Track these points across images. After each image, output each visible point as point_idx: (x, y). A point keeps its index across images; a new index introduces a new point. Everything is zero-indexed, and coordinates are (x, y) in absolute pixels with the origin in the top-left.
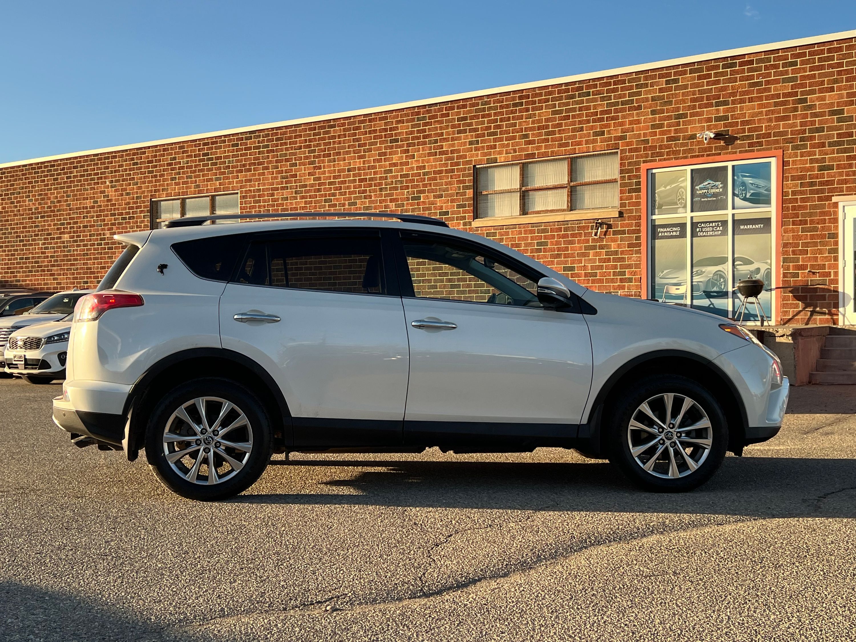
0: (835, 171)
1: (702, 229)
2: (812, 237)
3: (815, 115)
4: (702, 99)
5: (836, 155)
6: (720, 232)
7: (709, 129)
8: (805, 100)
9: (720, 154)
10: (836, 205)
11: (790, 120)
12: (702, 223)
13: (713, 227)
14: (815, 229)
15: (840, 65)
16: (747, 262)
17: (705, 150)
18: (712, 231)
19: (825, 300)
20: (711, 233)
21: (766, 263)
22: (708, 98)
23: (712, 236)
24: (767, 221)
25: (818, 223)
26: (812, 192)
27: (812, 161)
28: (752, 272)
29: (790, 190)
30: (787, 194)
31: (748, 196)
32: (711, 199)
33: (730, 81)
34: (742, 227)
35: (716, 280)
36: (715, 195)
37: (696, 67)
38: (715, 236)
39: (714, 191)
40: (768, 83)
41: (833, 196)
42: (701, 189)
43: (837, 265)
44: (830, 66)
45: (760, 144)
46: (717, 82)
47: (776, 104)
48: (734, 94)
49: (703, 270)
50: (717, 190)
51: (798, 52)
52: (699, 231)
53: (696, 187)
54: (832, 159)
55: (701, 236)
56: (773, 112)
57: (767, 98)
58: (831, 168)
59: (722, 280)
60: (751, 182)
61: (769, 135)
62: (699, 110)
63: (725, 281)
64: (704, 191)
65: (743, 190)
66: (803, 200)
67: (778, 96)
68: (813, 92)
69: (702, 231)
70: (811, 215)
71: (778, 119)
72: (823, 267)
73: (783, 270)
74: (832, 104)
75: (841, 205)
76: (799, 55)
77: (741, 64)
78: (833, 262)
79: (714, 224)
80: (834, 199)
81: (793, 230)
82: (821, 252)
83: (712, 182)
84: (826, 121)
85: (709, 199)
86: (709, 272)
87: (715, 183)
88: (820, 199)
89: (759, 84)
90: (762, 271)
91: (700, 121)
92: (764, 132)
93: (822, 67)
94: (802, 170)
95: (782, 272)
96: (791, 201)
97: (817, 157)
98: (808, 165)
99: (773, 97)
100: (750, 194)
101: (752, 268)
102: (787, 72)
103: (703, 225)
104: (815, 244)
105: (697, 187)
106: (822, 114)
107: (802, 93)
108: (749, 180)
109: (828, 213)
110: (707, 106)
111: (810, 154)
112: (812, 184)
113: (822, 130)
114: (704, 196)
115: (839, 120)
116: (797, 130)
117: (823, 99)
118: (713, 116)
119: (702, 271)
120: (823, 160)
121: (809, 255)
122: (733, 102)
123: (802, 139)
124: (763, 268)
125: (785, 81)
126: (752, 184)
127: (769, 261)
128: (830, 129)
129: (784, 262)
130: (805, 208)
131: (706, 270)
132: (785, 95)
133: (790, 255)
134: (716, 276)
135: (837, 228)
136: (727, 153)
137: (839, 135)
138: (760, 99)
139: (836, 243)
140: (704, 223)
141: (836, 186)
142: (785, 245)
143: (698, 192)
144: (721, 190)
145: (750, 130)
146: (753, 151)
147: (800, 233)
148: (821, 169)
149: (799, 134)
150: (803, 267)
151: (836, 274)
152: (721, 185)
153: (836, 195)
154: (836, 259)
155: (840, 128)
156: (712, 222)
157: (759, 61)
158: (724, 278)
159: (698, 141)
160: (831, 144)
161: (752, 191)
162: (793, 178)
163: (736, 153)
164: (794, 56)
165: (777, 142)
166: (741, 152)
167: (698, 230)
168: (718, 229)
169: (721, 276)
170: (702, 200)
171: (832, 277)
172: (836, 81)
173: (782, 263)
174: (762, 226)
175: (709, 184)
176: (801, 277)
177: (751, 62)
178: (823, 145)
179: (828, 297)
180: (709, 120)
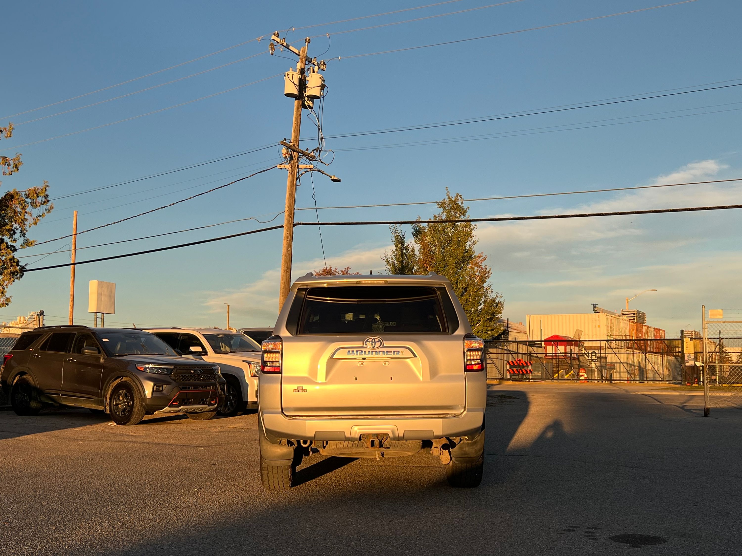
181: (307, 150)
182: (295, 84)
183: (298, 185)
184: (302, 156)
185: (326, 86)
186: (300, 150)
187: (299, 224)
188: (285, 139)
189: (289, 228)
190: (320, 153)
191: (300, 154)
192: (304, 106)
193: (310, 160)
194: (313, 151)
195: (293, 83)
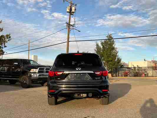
181: (72, 24)
182: (69, 9)
183: (70, 33)
185: (76, 9)
187: (70, 41)
188: (67, 22)
190: (75, 25)
192: (71, 14)
193: (73, 27)
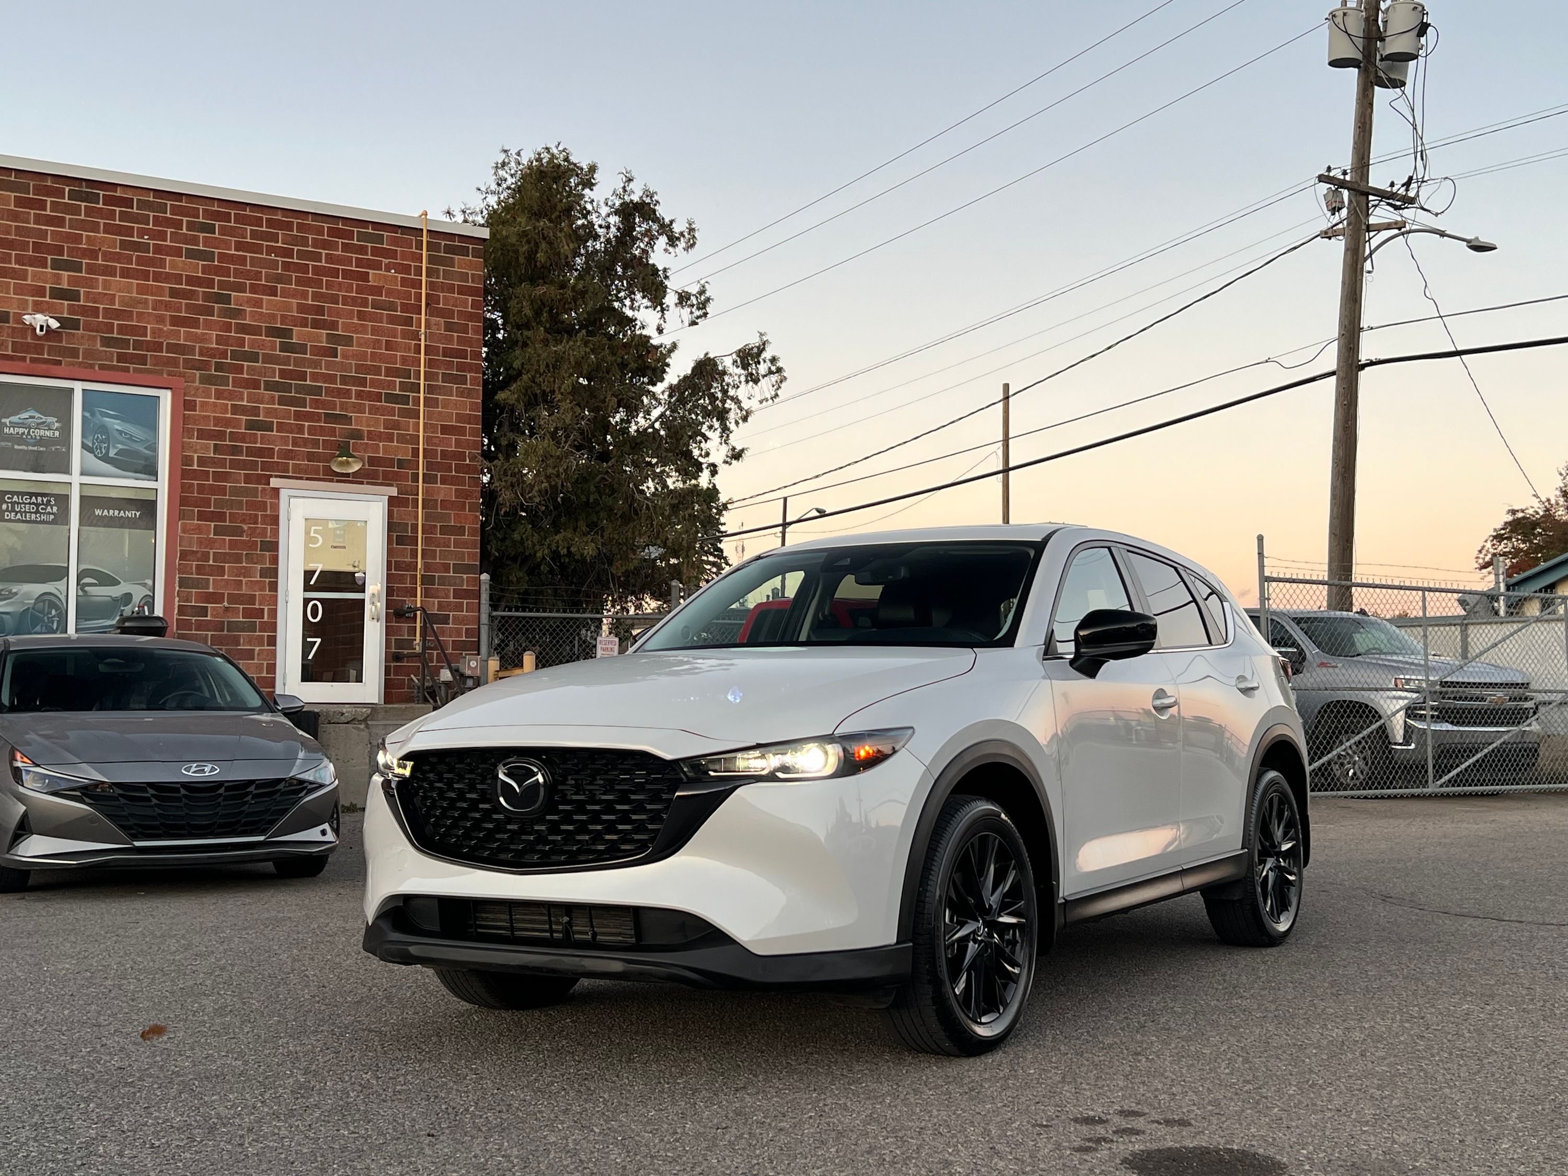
0: (275, 433)
1: (13, 507)
2: (233, 544)
3: (243, 329)
4: (24, 246)
5: (276, 406)
6: (52, 517)
7: (38, 308)
8: (226, 299)
9: (59, 363)
10: (276, 491)
11: (199, 328)
12: (13, 493)
13: (37, 505)
14: (239, 532)
15: (288, 253)
16: (107, 580)
17: (27, 348)
18: (36, 513)
19: (253, 659)
20: (33, 516)
21: (145, 585)
22: (37, 247)
23: (35, 522)
24: (148, 507)
25: (243, 521)
26: (235, 464)
27: (236, 409)
28: (115, 600)
29: (196, 456)
30: (188, 461)
31: (112, 454)
32: (35, 448)
33: (83, 225)
34: (98, 512)
35: (42, 612)
36: (41, 441)
37: (13, 179)
38: (43, 522)
39: (42, 433)
40: (158, 249)
41: (271, 476)
42: (14, 425)
43: (276, 596)
44: (270, 250)
45: (143, 360)
46: (60, 222)
47: (174, 293)
48: (93, 254)
49: (14, 590)
50: (47, 433)
51: (216, 208)
52: (7, 510)
53: (3, 420)
54: (269, 412)
55: (10, 521)
56: (167, 306)
57: (157, 277)
58: (268, 427)
59: (53, 612)
60: (120, 428)
61: (158, 347)
62: (17, 266)
63: (59, 615)
64: (21, 430)
65: (102, 442)
66: (218, 476)
67: (178, 278)
68: (240, 288)
69: (13, 510)
70: (231, 504)
71: (176, 321)
72: (251, 599)
73: (179, 601)
74: (273, 317)
75: (284, 494)
76: (217, 216)
77: (108, 200)
78: (267, 592)
79: (40, 499)
80: (274, 482)
81: (199, 529)
82: (247, 573)
83: (37, 415)
84: (262, 345)
85: (30, 448)
86: (27, 595)
87: (44, 419)
88: (248, 479)
89: (145, 247)
90: (136, 599)
91: (19, 290)
92: (148, 338)
93: (257, 249)
94: (218, 421)
95: (177, 604)
96: (194, 475)
97: (245, 403)
98: (229, 415)
99: (167, 278)
100: (116, 451)
101: (115, 592)
102: (195, 241)
103: (15, 498)
104: (238, 558)
105: (7, 421)
106: (254, 330)
107: (222, 285)
108: (116, 425)
109: (263, 506)
110: (33, 262)
111: (231, 396)
112: (235, 450)
113: (253, 357)
114: (20, 439)
115: (285, 348)
116: (211, 349)
117: (258, 303)
118: (48, 286)
119: (10, 592)
120: (255, 411)
121: (226, 577)
122: (91, 269)
123: (219, 367)
124: (139, 593)
125: (191, 254)
126: (120, 432)
127: (150, 582)
128: (269, 359)
129: (180, 587)
130: (223, 490)
131: (19, 590)
132: (191, 280)
133: (192, 574)
134: (42, 604)
135: (276, 533)
136: (73, 364)
137: (283, 373)
138: (145, 276)
139: (275, 560)
140: (18, 494)
141: (276, 460)
142: (184, 555)
143: (6, 430)
144: (57, 434)
145: (122, 330)
146: (127, 370)
147: (212, 536)
148: (251, 425)
149: (213, 356)
150: (215, 598)
151: (273, 613)
152: (57, 425)
153: (276, 476)
154: (274, 587)
155: (287, 361)
156: (37, 495)
157: (142, 204)
158: (57, 608)
159: (14, 328)
160: (270, 386)
161: (120, 446)
162: (202, 435)
163: (91, 366)
164: (208, 214)
165: (174, 362)
166: (102, 367)
167: (4, 507)
168: (49, 509)
169: (52, 605)
170: (16, 447)
171: (266, 619)
172: (279, 279)
173: (177, 588)
174: (138, 514)
175: (31, 417)
176: (212, 615)
177: (128, 203)
178: (255, 384)
179: (258, 654)
180: (40, 291)
181: (1392, 185)
182: (1349, 35)
183: (1369, 272)
184: (1381, 201)
185: (1429, 25)
186: (1374, 189)
187: (1372, 363)
188: (1329, 169)
189: (1347, 374)
190: (1419, 187)
191: (1371, 198)
192: (1377, 82)
193: (1397, 208)
194: (1403, 186)
195: (1346, 32)
